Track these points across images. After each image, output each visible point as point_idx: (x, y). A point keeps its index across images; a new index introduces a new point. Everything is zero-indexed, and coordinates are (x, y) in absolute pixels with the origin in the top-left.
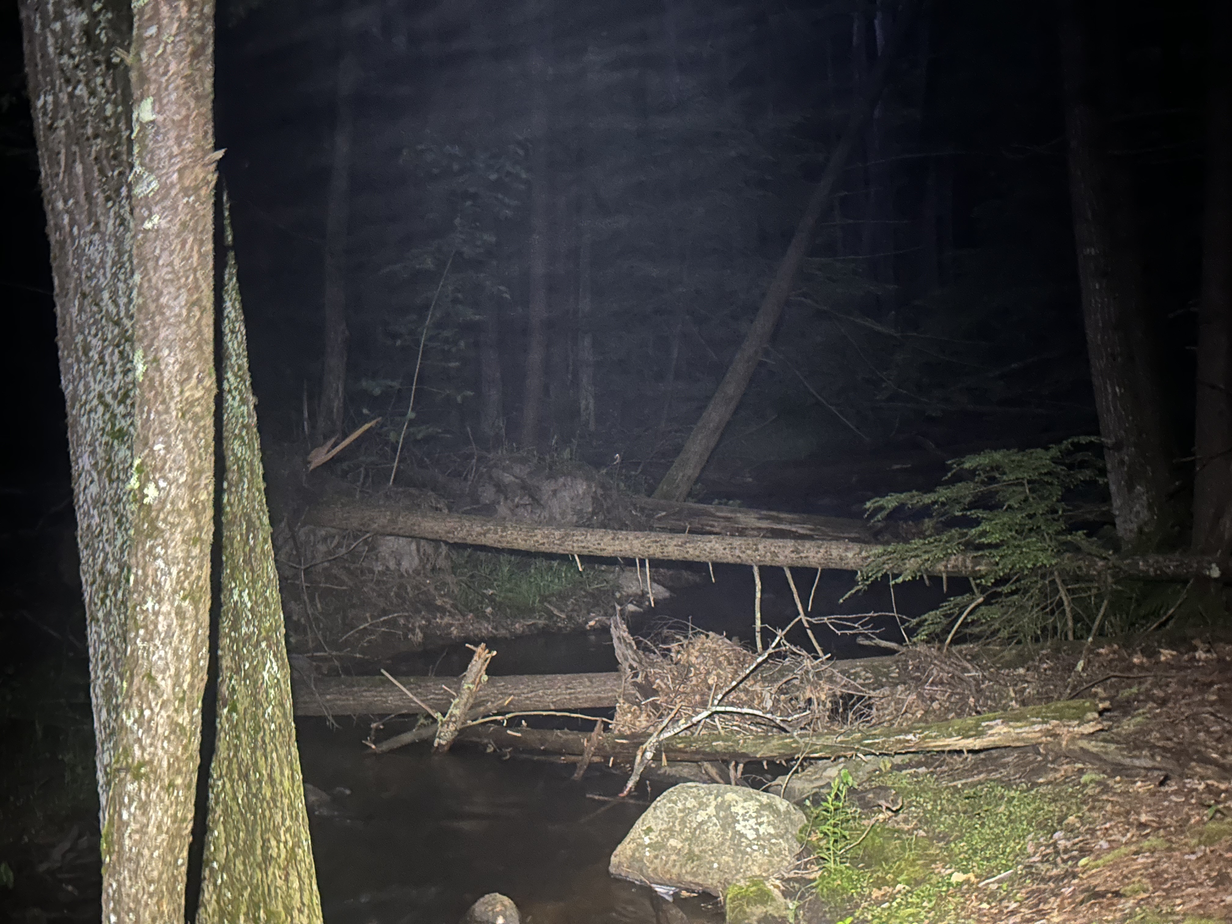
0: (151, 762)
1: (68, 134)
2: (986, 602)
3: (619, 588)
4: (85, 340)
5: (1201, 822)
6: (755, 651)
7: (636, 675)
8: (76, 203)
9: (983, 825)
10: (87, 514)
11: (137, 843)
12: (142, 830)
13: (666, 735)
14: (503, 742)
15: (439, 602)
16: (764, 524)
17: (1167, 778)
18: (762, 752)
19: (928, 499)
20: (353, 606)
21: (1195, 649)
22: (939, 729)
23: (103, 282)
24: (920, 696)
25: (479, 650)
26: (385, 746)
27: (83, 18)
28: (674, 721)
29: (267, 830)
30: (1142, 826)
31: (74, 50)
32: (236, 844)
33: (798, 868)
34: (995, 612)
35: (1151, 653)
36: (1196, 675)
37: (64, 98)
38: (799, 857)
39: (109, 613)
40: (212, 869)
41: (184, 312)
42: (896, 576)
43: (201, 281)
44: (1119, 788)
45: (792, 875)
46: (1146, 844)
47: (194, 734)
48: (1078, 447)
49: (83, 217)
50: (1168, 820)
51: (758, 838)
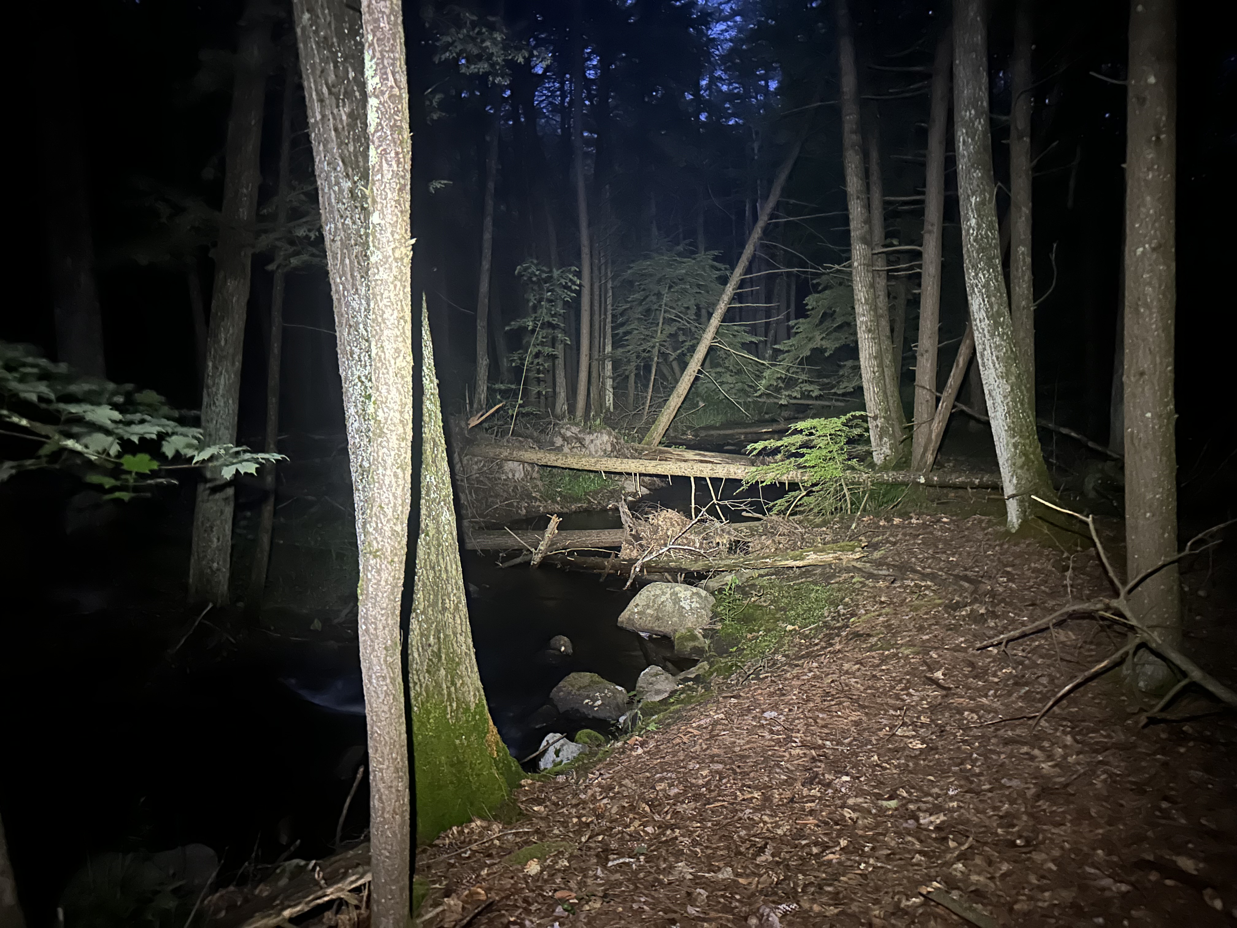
0: (382, 549)
1: (342, 244)
2: (807, 495)
3: (624, 488)
4: (351, 349)
5: (911, 601)
6: (691, 519)
7: (631, 530)
8: (346, 279)
9: (803, 603)
10: (353, 437)
11: (376, 589)
12: (378, 583)
13: (646, 559)
14: (566, 563)
15: (534, 495)
16: (698, 458)
17: (895, 580)
18: (694, 567)
19: (779, 443)
20: (491, 496)
21: (911, 518)
22: (782, 556)
23: (360, 320)
24: (773, 541)
25: (553, 517)
26: (507, 564)
27: (349, 184)
28: (651, 553)
29: (445, 595)
30: (882, 603)
31: (344, 201)
32: (428, 601)
33: (710, 624)
34: (811, 499)
35: (889, 520)
36: (911, 531)
37: (340, 225)
38: (711, 618)
39: (365, 487)
40: (417, 613)
41: (396, 322)
42: (762, 482)
43: (404, 306)
44: (871, 584)
45: (707, 627)
46: (884, 611)
47: (403, 536)
48: (854, 417)
49: (349, 287)
50: (895, 600)
51: (691, 609)
